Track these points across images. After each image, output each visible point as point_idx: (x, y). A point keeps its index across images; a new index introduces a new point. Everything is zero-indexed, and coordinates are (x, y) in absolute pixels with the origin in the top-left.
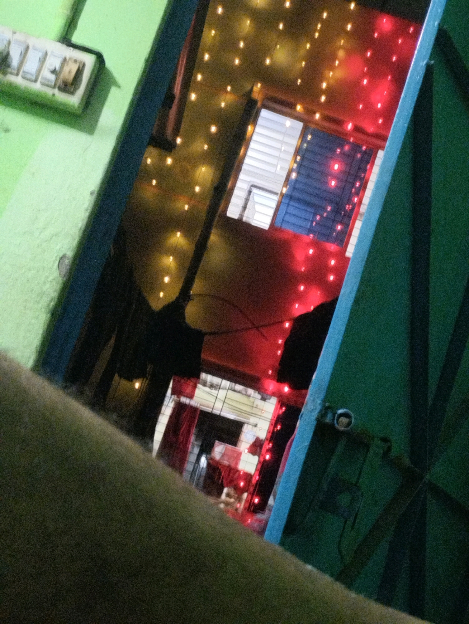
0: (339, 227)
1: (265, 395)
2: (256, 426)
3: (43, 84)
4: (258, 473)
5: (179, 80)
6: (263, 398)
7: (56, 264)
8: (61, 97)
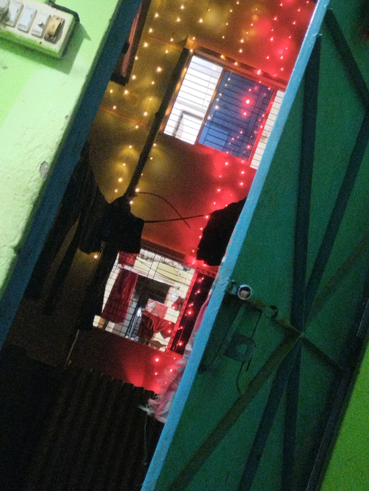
0: (248, 147)
1: (186, 267)
2: (179, 289)
3: (32, 35)
4: (179, 324)
6: (185, 270)
7: (39, 168)
8: (46, 45)
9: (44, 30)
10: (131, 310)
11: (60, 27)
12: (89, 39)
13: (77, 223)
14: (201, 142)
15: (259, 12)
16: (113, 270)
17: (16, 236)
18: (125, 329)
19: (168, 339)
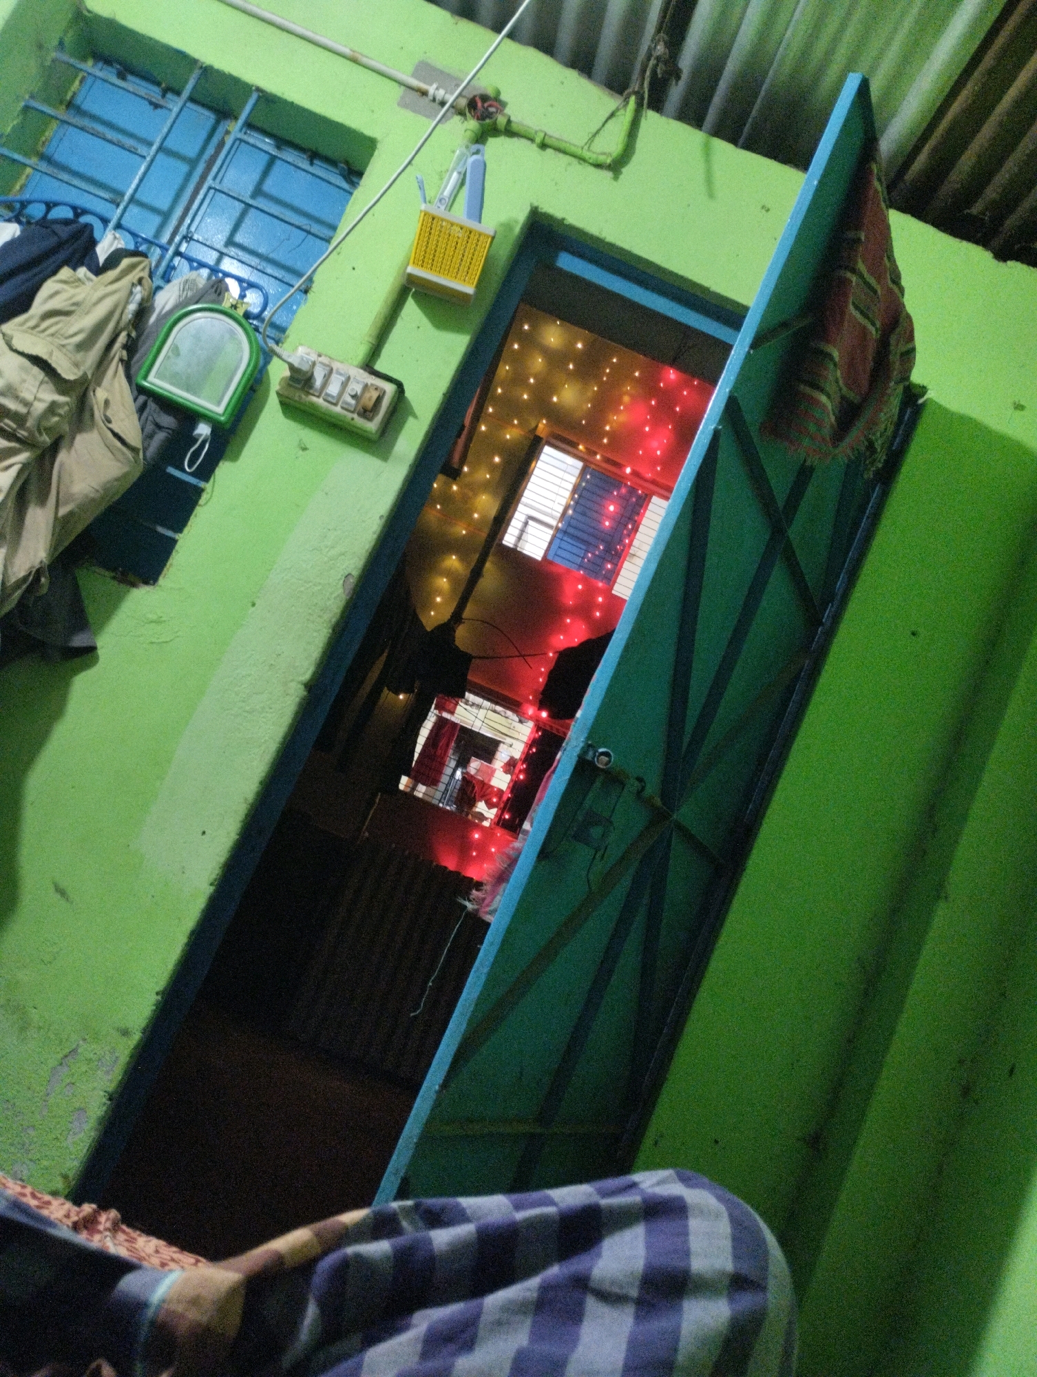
0: (609, 566)
1: (522, 719)
2: (511, 746)
3: (342, 408)
4: (509, 791)
5: (471, 411)
6: (521, 722)
7: (342, 582)
8: (360, 422)
9: (358, 403)
10: (448, 771)
11: (379, 400)
12: (415, 417)
13: (385, 654)
14: (550, 557)
15: (633, 392)
16: (428, 718)
17: (308, 669)
18: (438, 795)
19: (494, 811)
